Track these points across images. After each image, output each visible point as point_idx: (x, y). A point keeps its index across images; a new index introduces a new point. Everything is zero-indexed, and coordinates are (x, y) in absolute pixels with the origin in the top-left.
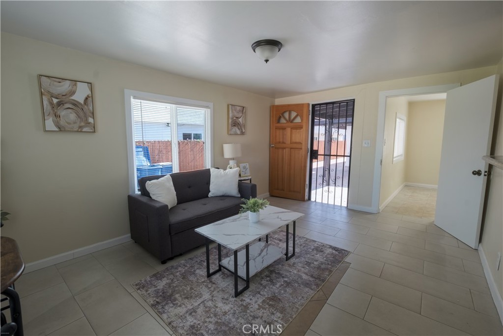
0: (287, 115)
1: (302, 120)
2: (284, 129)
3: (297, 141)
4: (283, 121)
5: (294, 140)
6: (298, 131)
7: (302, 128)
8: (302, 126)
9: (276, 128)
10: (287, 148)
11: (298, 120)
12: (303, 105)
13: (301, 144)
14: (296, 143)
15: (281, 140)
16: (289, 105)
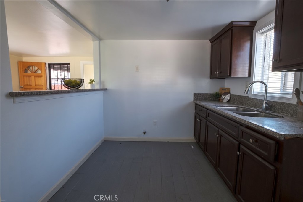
0: (31, 68)
1: (41, 72)
2: (30, 76)
3: (40, 84)
4: (29, 72)
5: (37, 83)
6: (39, 78)
7: (42, 76)
8: (42, 75)
9: (23, 76)
10: (33, 88)
11: (39, 72)
12: (41, 63)
13: (43, 86)
14: (39, 85)
15: (28, 84)
16: (32, 63)
